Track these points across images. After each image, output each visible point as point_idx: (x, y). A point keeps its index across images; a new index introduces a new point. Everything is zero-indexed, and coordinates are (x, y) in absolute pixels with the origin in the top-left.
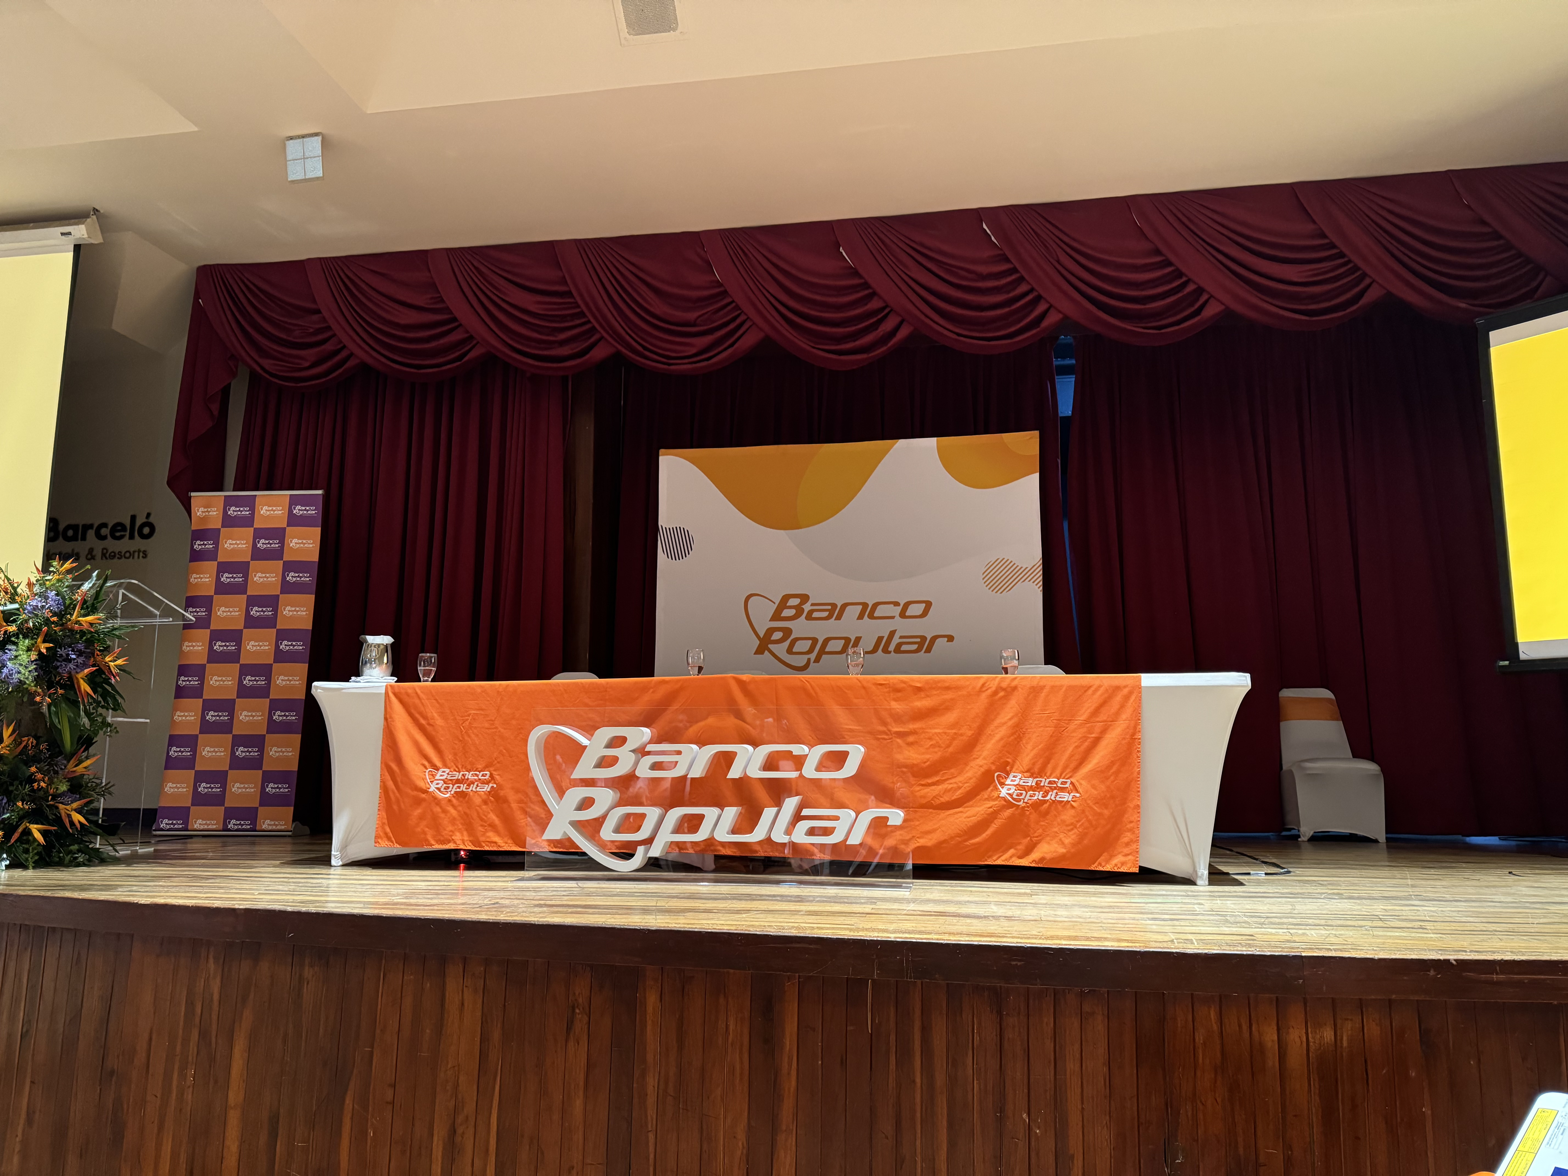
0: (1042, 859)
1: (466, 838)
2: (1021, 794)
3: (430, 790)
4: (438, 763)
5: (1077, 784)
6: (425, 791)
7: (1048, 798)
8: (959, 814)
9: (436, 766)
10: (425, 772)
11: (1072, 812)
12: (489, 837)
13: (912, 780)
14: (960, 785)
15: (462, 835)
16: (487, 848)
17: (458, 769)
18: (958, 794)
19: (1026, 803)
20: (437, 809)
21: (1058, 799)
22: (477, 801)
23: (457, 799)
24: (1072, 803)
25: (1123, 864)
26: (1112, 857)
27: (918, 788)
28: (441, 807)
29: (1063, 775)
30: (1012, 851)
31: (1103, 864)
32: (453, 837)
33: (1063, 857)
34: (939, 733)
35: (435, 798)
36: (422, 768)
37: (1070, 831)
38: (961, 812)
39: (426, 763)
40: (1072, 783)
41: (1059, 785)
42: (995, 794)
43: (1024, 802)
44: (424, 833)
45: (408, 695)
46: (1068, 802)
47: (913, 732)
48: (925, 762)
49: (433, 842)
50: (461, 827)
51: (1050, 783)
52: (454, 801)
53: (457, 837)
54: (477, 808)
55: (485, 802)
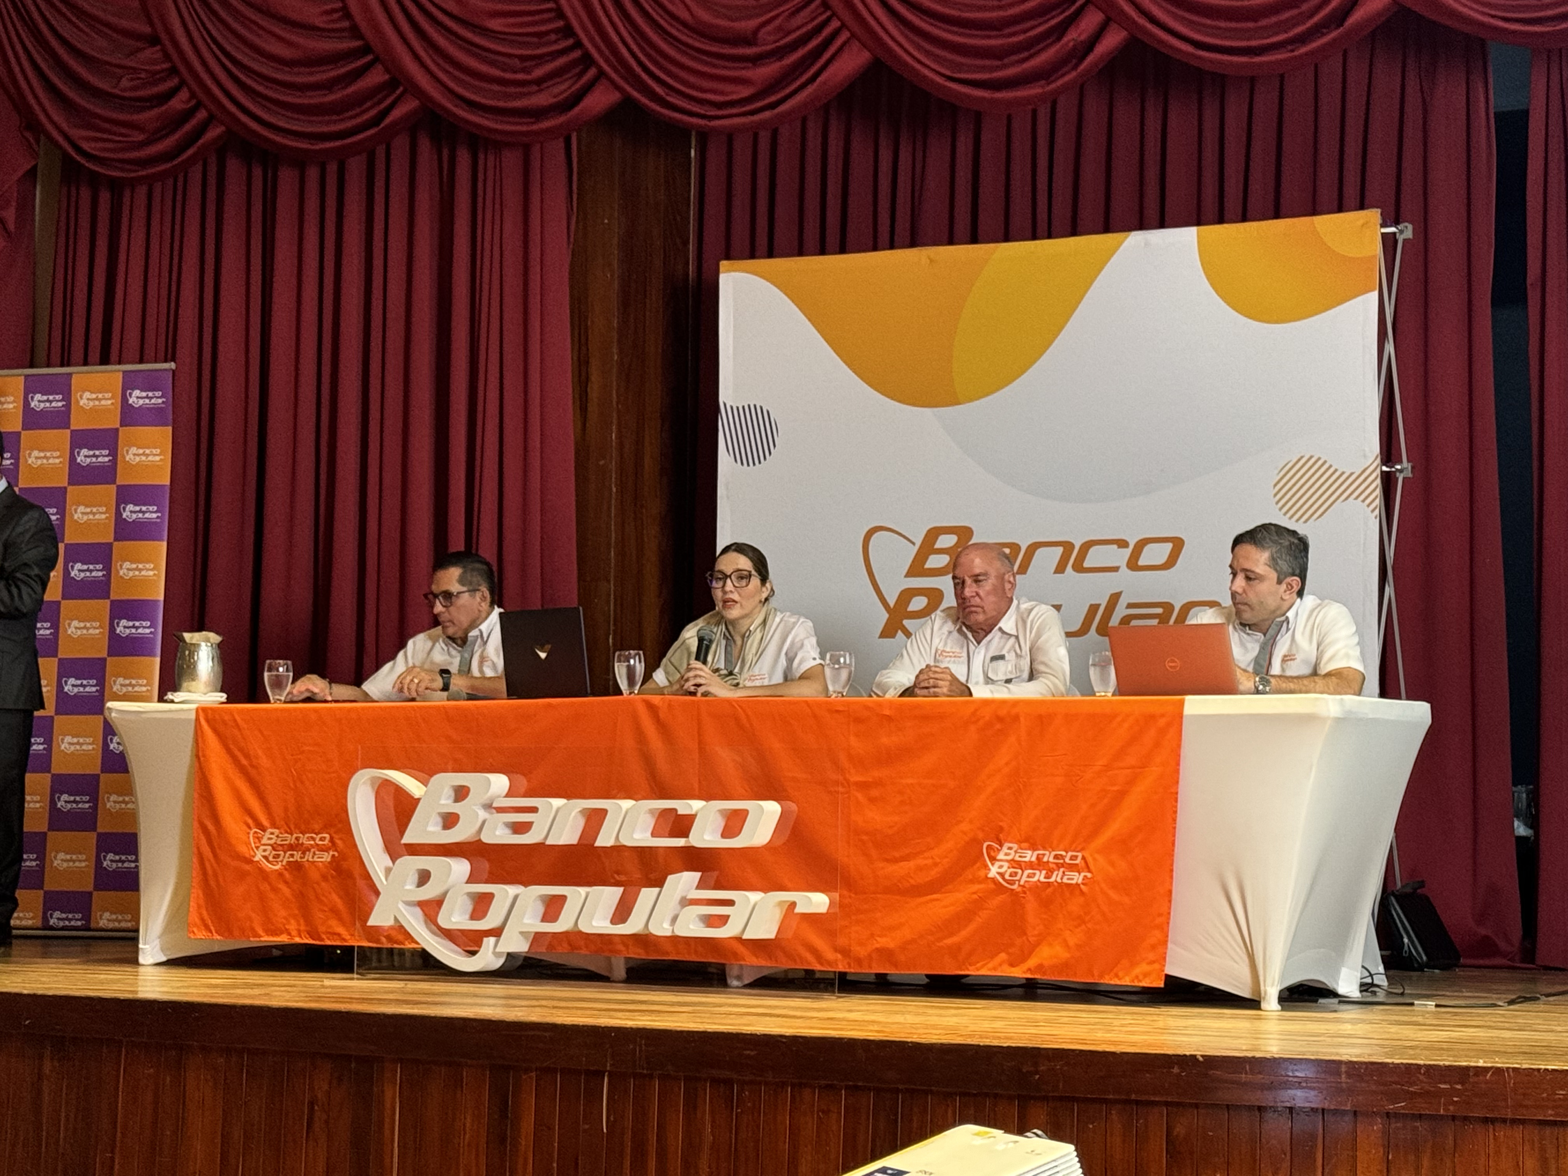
0: (1040, 968)
1: (302, 928)
2: (1016, 873)
3: (256, 859)
4: (265, 823)
5: (1090, 860)
6: (250, 861)
7: (1052, 880)
8: (934, 903)
9: (263, 826)
10: (249, 833)
11: (1081, 900)
12: (330, 927)
13: (874, 853)
14: (938, 860)
15: (299, 925)
16: (328, 943)
17: (290, 828)
18: (934, 873)
19: (1023, 886)
20: (265, 887)
21: (1065, 880)
22: (314, 875)
23: (290, 874)
24: (1082, 886)
25: (1146, 975)
26: (1133, 964)
27: (881, 865)
28: (270, 884)
29: (1074, 846)
30: (1003, 956)
31: (1121, 974)
32: (287, 927)
33: (1066, 966)
34: (912, 784)
35: (261, 870)
36: (245, 828)
37: (1076, 927)
38: (937, 900)
39: (250, 821)
40: (1083, 858)
41: (1067, 860)
42: (982, 873)
43: (1019, 885)
44: (250, 919)
45: (224, 723)
46: (1077, 884)
47: (879, 783)
48: (890, 827)
49: (261, 932)
50: (297, 912)
51: (1056, 857)
52: (287, 875)
53: (292, 926)
54: (315, 885)
55: (324, 878)
